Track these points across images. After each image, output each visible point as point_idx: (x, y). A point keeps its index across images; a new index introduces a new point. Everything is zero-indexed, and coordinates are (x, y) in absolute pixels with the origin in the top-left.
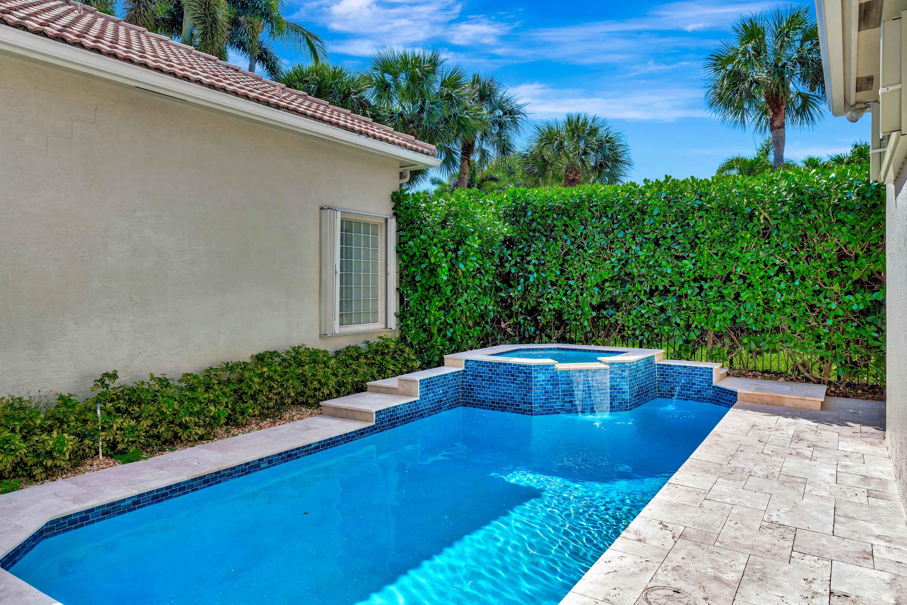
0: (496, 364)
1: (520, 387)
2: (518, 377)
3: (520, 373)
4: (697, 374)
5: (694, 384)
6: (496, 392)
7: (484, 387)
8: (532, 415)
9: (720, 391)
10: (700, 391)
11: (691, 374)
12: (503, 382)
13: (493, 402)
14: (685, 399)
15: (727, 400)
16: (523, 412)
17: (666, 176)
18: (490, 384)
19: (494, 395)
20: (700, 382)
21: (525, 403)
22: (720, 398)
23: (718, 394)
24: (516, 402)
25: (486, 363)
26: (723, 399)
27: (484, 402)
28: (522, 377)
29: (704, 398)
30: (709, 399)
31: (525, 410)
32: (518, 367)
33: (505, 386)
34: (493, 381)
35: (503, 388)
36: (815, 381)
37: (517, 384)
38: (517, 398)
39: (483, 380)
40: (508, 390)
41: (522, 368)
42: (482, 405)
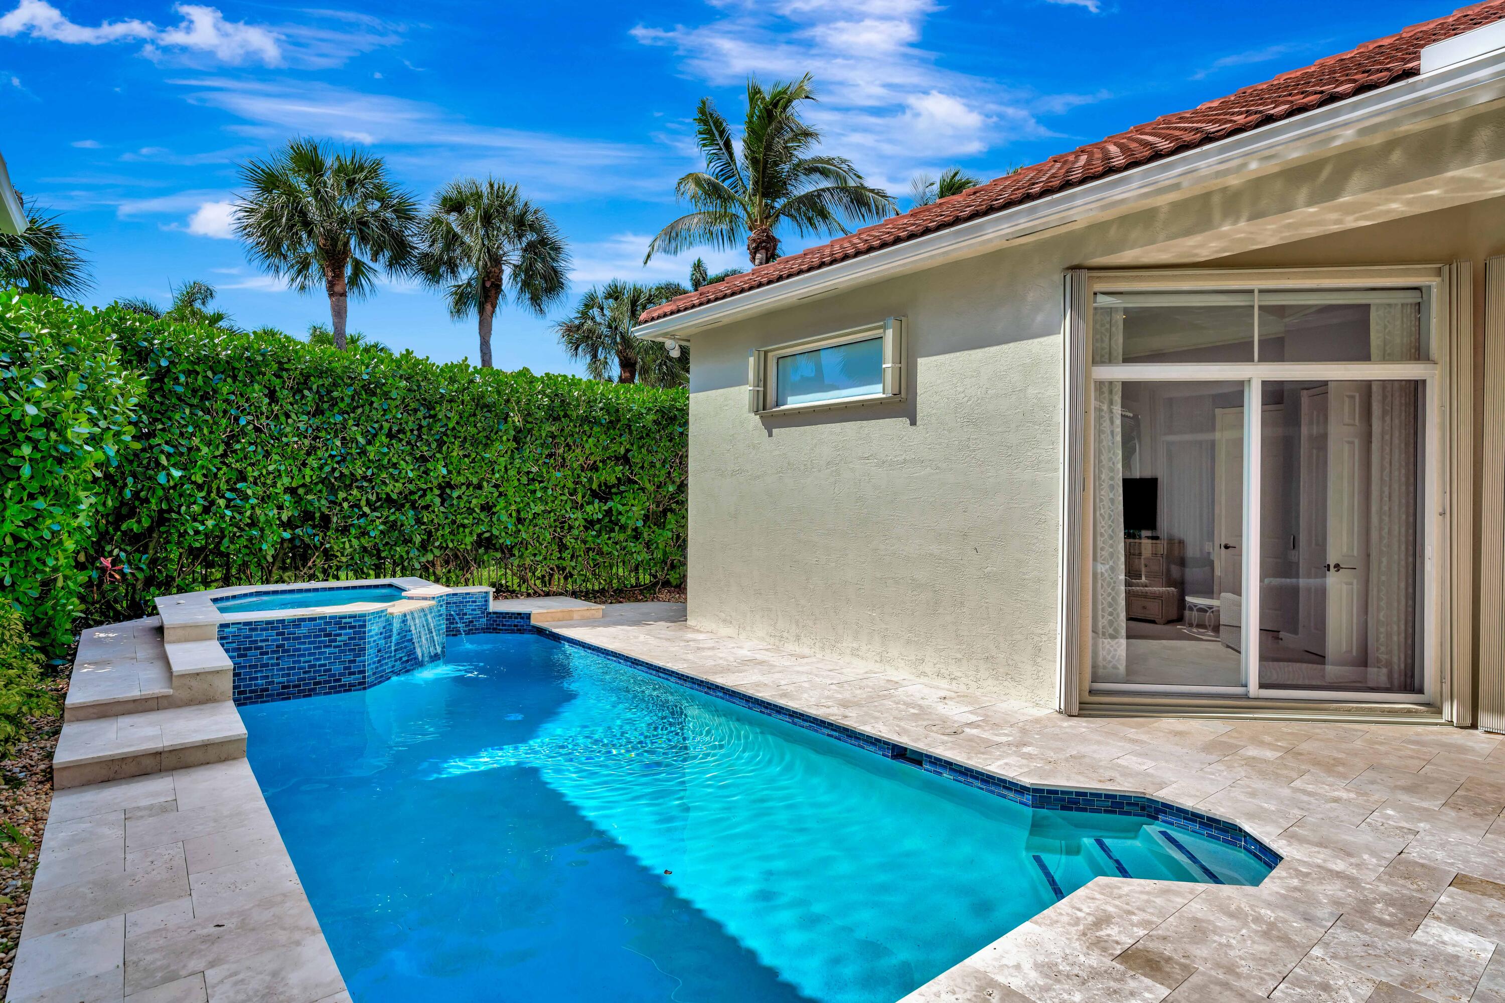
0: (294, 621)
1: (344, 651)
2: (340, 635)
3: (341, 628)
4: (469, 602)
5: (466, 614)
6: (294, 668)
7: (267, 665)
8: (365, 689)
9: (497, 617)
10: (472, 622)
11: (462, 602)
12: (310, 649)
13: (284, 687)
14: (453, 635)
15: (509, 626)
16: (349, 688)
17: (407, 350)
18: (278, 659)
19: (289, 675)
20: (473, 610)
21: (351, 674)
22: (499, 625)
23: (494, 621)
24: (334, 675)
25: (268, 623)
26: (503, 625)
27: (267, 690)
28: (346, 634)
29: (476, 629)
30: (482, 629)
31: (351, 685)
32: (338, 621)
33: (310, 654)
34: (284, 651)
35: (307, 658)
36: (542, 593)
37: (335, 647)
38: (337, 668)
39: (262, 654)
40: (319, 659)
41: (348, 620)
42: (261, 696)
